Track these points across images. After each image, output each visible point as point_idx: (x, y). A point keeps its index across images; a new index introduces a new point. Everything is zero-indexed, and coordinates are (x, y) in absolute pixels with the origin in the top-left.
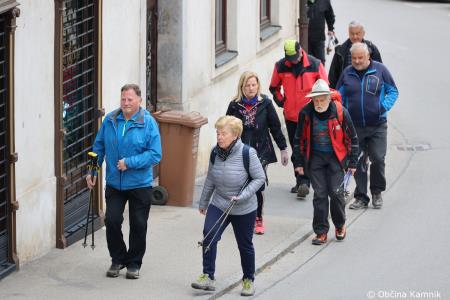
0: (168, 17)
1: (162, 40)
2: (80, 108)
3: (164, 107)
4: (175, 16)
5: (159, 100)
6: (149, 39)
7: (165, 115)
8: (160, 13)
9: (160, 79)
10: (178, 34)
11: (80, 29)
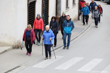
0: (59, 2)
1: (58, 6)
2: (46, 15)
3: (58, 16)
4: (60, 2)
5: (58, 15)
6: (56, 5)
7: (58, 17)
8: (58, 2)
9: (58, 11)
10: (60, 5)
11: (46, 4)
